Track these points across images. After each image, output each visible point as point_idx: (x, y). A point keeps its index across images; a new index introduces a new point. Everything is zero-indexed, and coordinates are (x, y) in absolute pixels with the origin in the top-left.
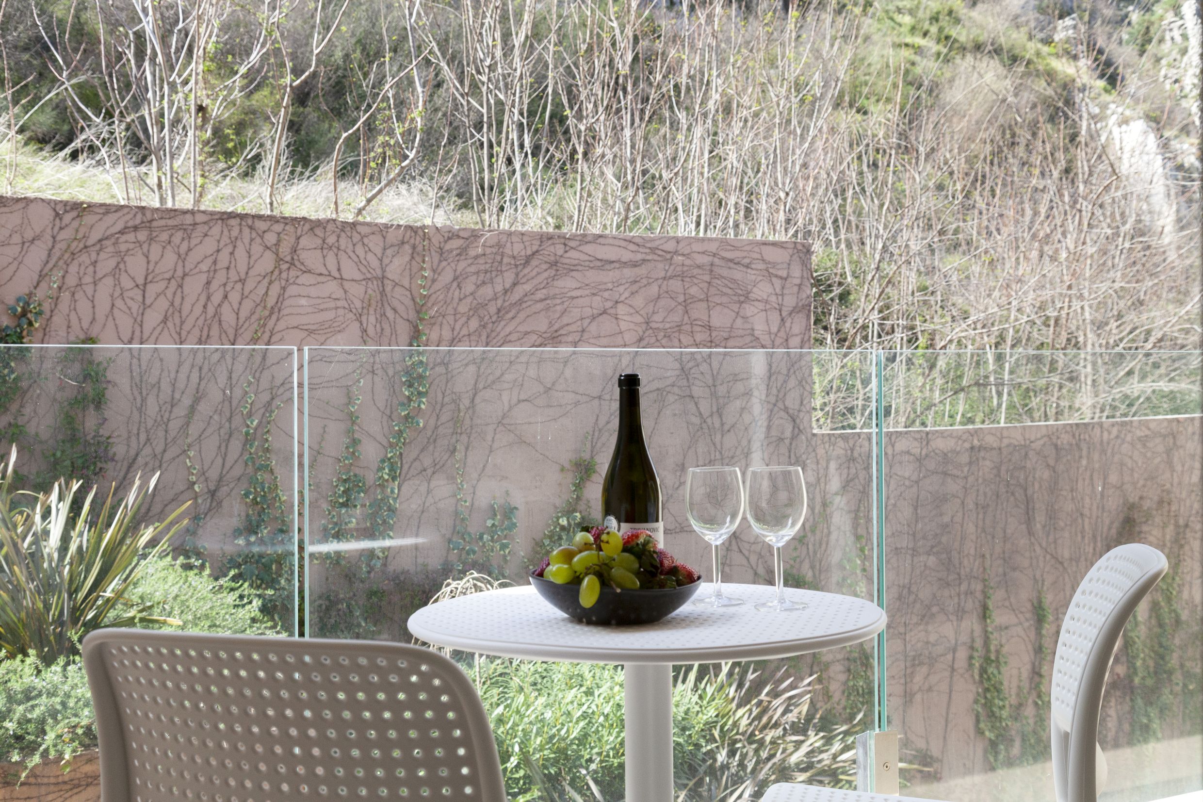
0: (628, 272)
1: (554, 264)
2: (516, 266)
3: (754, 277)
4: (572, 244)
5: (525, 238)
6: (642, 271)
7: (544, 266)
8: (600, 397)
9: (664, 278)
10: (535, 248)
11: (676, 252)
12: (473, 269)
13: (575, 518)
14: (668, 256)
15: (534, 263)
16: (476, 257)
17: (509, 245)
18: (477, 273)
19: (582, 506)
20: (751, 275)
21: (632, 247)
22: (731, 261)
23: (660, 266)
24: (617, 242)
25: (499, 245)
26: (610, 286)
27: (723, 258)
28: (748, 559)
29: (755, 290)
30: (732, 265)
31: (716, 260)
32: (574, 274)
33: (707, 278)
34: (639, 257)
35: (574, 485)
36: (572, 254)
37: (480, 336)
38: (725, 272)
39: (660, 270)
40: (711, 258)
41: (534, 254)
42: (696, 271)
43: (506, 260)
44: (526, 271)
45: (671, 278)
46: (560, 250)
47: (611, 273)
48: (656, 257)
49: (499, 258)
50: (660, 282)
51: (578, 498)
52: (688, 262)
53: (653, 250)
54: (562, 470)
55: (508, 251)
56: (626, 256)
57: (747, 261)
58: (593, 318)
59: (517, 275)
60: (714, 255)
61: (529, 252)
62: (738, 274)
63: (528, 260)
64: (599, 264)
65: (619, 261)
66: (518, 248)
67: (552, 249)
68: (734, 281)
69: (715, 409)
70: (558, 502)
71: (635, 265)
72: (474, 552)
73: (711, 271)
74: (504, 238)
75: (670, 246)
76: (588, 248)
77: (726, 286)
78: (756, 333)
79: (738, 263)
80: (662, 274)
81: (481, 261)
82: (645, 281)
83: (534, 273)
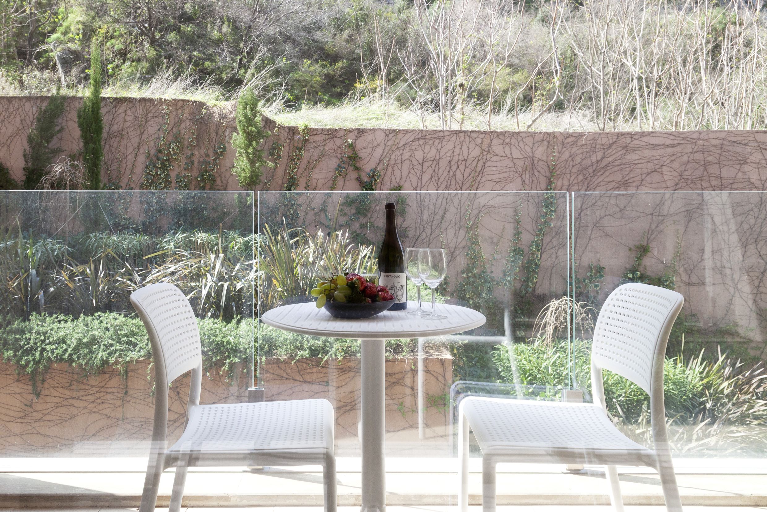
0: (669, 150)
1: (625, 147)
2: (604, 149)
3: (750, 150)
4: (635, 137)
5: (609, 135)
6: (678, 149)
7: (620, 149)
8: (652, 214)
9: (692, 153)
10: (614, 140)
11: (699, 139)
12: (580, 151)
13: (637, 274)
14: (694, 141)
15: (614, 147)
16: (582, 145)
17: (600, 139)
18: (583, 153)
19: (641, 268)
20: (748, 149)
21: (671, 137)
22: (734, 142)
23: (689, 146)
24: (662, 135)
25: (594, 139)
26: (658, 157)
27: (729, 141)
29: (750, 157)
30: (735, 144)
31: (725, 142)
32: (637, 152)
33: (719, 152)
34: (676, 142)
35: (637, 258)
36: (636, 142)
37: (584, 183)
38: (731, 148)
39: (689, 148)
40: (721, 141)
41: (613, 143)
42: (711, 149)
43: (598, 146)
44: (609, 151)
45: (695, 152)
46: (629, 140)
47: (658, 151)
48: (686, 142)
49: (594, 145)
50: (689, 154)
51: (639, 264)
52: (706, 144)
53: (684, 138)
54: (630, 249)
55: (599, 142)
56: (668, 142)
57: (745, 142)
58: (648, 174)
59: (604, 153)
60: (724, 139)
61: (611, 142)
62: (739, 149)
63: (610, 146)
64: (652, 146)
65: (664, 145)
66: (605, 141)
67: (624, 140)
68: (737, 153)
69: (724, 221)
70: (628, 266)
71: (673, 146)
72: (580, 288)
73: (722, 148)
74: (597, 136)
75: (696, 136)
76: (645, 139)
77: (731, 156)
78: (752, 180)
79: (740, 143)
80: (691, 150)
81: (584, 147)
82: (679, 155)
83: (614, 152)
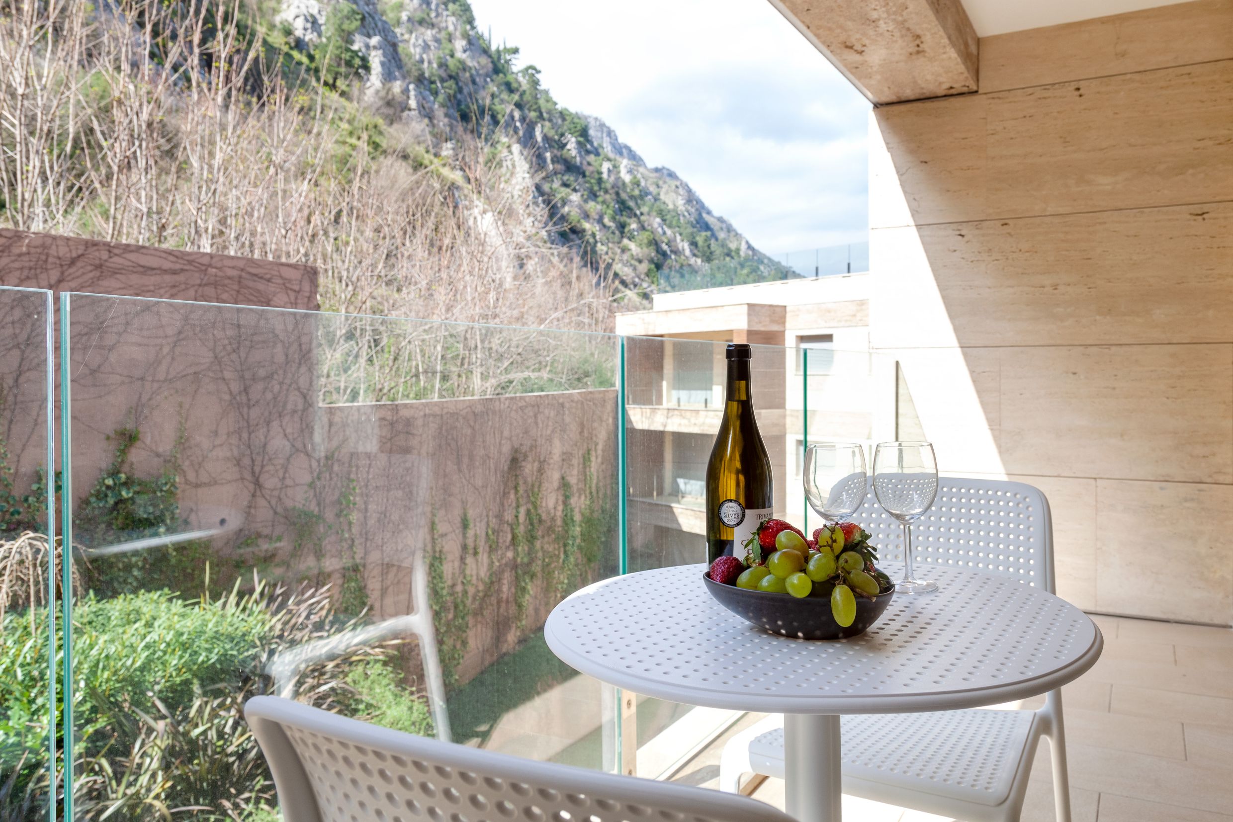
0: (168, 278)
1: (99, 267)
2: (61, 266)
3: (273, 289)
4: (116, 251)
5: (70, 243)
6: (181, 278)
7: (90, 268)
8: (142, 379)
9: (200, 285)
10: (80, 252)
11: (210, 266)
12: (17, 265)
13: (120, 479)
14: (203, 268)
15: (79, 264)
16: (20, 255)
17: (54, 247)
18: (22, 269)
19: (126, 468)
20: (272, 288)
21: (171, 258)
22: (256, 275)
23: (197, 275)
24: (158, 253)
25: (43, 246)
26: (152, 288)
27: (249, 273)
28: (269, 502)
29: (275, 299)
30: (256, 279)
31: (244, 274)
32: (118, 276)
33: (236, 287)
34: (178, 266)
35: (119, 450)
36: (115, 259)
37: (24, 324)
38: (251, 284)
39: (196, 278)
40: (239, 273)
41: (79, 257)
42: (227, 282)
43: (51, 260)
44: (71, 270)
45: (206, 285)
46: (105, 255)
47: (153, 278)
48: (192, 268)
49: (44, 258)
50: (196, 288)
51: (123, 462)
52: (220, 274)
53: (190, 262)
54: (108, 438)
55: (53, 251)
56: (167, 265)
57: (268, 276)
58: (137, 314)
59: (62, 273)
60: (242, 270)
61: (74, 255)
62: (261, 286)
63: (73, 262)
64: (141, 269)
65: (160, 269)
66: (63, 251)
67: (97, 254)
68: (259, 291)
69: (242, 388)
70: (104, 465)
71: (174, 272)
72: (19, 513)
73: (239, 282)
74: (49, 241)
75: (206, 260)
76: (132, 257)
77: (252, 294)
78: (277, 332)
79: (261, 278)
80: (198, 282)
81: (26, 258)
82: (183, 286)
83: (80, 273)
